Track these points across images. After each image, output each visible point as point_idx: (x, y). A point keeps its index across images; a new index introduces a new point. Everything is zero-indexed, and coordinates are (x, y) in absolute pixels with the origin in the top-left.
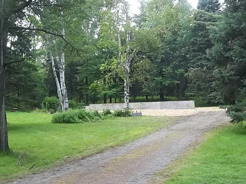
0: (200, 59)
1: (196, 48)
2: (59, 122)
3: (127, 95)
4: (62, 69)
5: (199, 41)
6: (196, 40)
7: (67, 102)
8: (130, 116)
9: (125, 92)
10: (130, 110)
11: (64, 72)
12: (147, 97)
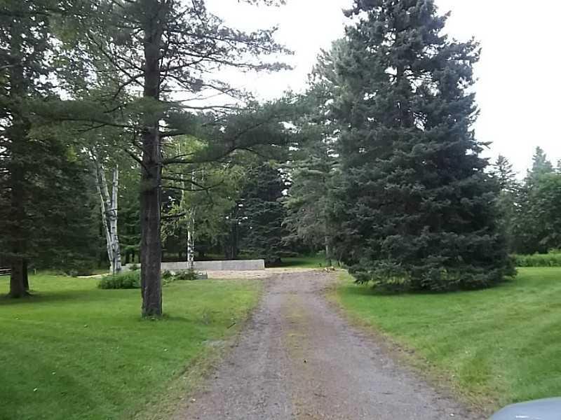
0: (261, 207)
1: (255, 192)
2: (115, 288)
3: (192, 251)
4: (114, 217)
5: (260, 184)
6: (255, 182)
7: (119, 261)
8: (195, 278)
9: (189, 249)
10: (195, 272)
11: (116, 221)
12: (180, 255)
